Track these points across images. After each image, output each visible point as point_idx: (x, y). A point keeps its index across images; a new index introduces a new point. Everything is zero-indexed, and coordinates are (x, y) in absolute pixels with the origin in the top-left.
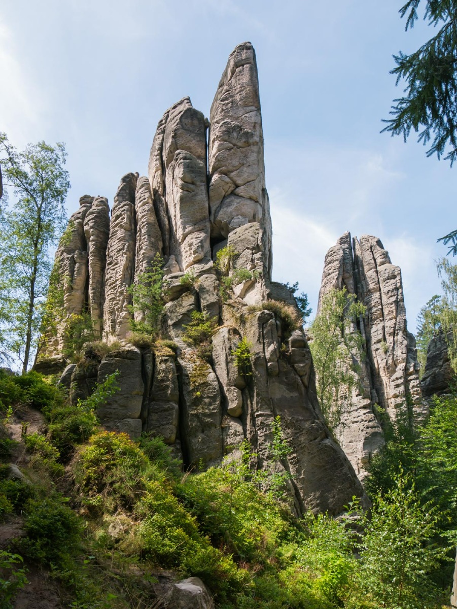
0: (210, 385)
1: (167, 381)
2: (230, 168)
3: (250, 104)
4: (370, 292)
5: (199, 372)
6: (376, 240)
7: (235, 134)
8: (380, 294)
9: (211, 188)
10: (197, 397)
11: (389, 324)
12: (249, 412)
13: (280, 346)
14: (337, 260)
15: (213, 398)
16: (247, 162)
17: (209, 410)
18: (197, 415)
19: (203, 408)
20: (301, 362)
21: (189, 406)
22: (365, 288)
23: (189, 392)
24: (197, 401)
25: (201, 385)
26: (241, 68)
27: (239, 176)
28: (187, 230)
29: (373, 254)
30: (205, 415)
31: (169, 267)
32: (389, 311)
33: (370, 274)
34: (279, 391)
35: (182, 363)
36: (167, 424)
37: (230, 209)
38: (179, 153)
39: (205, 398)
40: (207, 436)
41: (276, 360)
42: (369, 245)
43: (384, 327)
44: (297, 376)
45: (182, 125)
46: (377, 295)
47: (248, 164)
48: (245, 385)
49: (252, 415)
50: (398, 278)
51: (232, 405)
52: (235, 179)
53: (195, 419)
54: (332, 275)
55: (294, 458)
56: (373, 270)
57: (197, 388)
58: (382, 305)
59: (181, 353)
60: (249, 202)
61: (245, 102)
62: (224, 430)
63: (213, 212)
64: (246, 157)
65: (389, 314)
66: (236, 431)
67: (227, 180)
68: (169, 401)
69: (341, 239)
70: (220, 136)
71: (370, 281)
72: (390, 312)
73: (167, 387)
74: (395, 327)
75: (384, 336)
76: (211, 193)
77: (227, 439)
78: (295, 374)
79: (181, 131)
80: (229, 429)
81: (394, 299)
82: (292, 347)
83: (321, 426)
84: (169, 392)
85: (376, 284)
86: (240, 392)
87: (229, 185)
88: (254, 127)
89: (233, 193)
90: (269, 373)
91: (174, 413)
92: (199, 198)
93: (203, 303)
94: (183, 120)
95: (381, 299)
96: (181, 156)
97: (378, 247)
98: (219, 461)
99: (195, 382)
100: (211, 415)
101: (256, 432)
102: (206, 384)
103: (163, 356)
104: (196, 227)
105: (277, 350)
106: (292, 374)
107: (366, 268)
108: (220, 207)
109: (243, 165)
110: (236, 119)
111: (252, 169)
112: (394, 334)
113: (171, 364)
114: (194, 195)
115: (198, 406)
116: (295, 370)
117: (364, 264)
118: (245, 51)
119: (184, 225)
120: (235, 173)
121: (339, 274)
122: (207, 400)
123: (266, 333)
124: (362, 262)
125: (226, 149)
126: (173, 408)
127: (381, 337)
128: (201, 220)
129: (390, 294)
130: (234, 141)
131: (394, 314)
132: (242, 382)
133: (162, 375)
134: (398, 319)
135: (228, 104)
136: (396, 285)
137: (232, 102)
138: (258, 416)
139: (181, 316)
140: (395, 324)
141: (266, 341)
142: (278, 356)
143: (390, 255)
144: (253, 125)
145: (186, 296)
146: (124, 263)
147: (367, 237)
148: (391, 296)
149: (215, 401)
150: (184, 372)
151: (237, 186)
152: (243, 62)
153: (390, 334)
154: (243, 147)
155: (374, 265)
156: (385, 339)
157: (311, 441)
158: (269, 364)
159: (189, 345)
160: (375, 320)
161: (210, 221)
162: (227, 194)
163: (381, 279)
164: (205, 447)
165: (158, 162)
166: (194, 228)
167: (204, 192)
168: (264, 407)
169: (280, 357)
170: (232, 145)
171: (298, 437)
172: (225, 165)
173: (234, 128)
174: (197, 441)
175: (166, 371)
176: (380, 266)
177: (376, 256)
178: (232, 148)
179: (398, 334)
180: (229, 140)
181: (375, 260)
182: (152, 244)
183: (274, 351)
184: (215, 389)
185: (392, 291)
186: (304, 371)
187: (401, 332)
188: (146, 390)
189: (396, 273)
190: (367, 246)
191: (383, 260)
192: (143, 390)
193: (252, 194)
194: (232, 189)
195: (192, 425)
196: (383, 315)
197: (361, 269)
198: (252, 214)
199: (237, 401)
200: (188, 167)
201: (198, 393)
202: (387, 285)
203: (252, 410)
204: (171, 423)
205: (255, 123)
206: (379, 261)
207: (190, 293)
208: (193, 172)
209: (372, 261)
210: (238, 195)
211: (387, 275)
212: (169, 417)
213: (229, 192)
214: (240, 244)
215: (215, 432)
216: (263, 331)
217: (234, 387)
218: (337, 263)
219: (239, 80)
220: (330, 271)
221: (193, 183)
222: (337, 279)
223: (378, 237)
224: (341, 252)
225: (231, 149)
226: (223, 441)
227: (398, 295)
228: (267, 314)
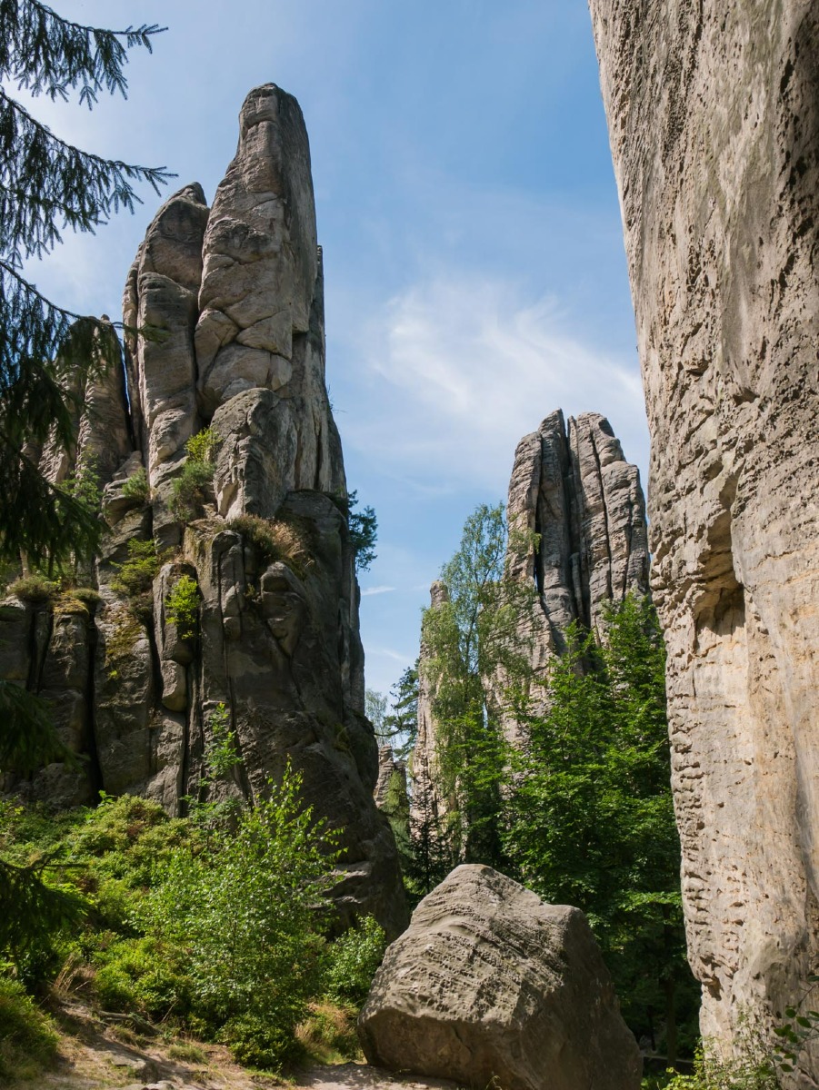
0: (135, 658)
1: (65, 655)
2: (228, 298)
3: (266, 188)
4: (588, 513)
5: (122, 638)
6: (600, 420)
7: (237, 241)
8: (605, 514)
9: (198, 333)
10: (112, 680)
11: (617, 566)
12: (194, 701)
13: (246, 589)
14: (529, 458)
15: (139, 682)
16: (257, 287)
17: (131, 700)
18: (110, 710)
19: (121, 698)
20: (278, 614)
21: (99, 695)
22: (581, 506)
23: (102, 671)
24: (113, 687)
25: (121, 659)
26: (254, 127)
27: (242, 310)
28: (156, 407)
29: (594, 445)
30: (123, 709)
31: (124, 470)
32: (617, 545)
33: (589, 480)
34: (242, 665)
35: (100, 624)
36: (61, 725)
37: (226, 369)
38: (144, 278)
39: (127, 680)
40: (126, 744)
41: (237, 612)
42: (588, 429)
43: (609, 573)
44: (270, 639)
45: (162, 232)
46: (600, 516)
47: (258, 290)
48: (190, 656)
49: (198, 705)
50: (633, 485)
51: (169, 691)
52: (236, 316)
53: (106, 716)
54: (521, 485)
55: (258, 775)
56: (594, 473)
57: (114, 665)
58: (607, 534)
59: (102, 610)
60: (259, 354)
61: (257, 185)
62: (154, 732)
63: (201, 375)
64: (255, 278)
65: (617, 550)
66: (170, 734)
67: (223, 318)
68: (66, 688)
69: (546, 421)
70: (213, 246)
71: (588, 494)
72: (619, 546)
73: (65, 664)
74: (625, 573)
75: (609, 588)
76: (198, 344)
77: (157, 747)
78: (267, 636)
79: (160, 241)
80: (162, 731)
81: (624, 522)
82: (265, 590)
83: (306, 720)
84: (67, 673)
85: (598, 498)
86: (181, 669)
87: (227, 326)
88: (271, 226)
89: (235, 342)
90: (226, 636)
91: (74, 707)
92: (175, 352)
93: (156, 525)
94: (165, 222)
95: (606, 523)
96: (146, 282)
97: (602, 433)
98: (142, 785)
99: (112, 655)
100: (133, 709)
101: (203, 736)
102: (129, 658)
103: (63, 613)
104: (170, 400)
105: (240, 597)
106: (263, 637)
107: (583, 470)
108: (212, 365)
109: (250, 291)
110: (242, 215)
111: (266, 299)
112: (624, 585)
113: (74, 627)
114: (168, 347)
115: (113, 694)
116: (269, 628)
117: (581, 464)
118: (261, 99)
119: (152, 397)
120: (236, 306)
121: (531, 483)
122: (128, 684)
123: (225, 568)
124: (578, 461)
125: (221, 267)
126: (73, 699)
127: (603, 590)
128: (181, 390)
129: (618, 514)
130: (235, 253)
131: (625, 549)
132: (184, 652)
133: (58, 644)
134: (631, 558)
135: (230, 189)
136: (629, 498)
137: (237, 187)
138: (207, 707)
139: (115, 549)
140: (626, 567)
141: (223, 582)
142: (242, 605)
143: (622, 446)
144: (269, 223)
145: (131, 515)
146: (58, 467)
147: (585, 416)
148: (620, 518)
149: (141, 686)
150: (100, 640)
151: (241, 329)
152: (258, 118)
153: (618, 585)
154: (249, 263)
155: (595, 465)
156: (610, 595)
157: (288, 746)
158: (226, 619)
159: (121, 596)
160: (595, 561)
161: (196, 390)
162: (224, 343)
163: (606, 488)
164: (121, 762)
165: (128, 296)
166: (167, 404)
167: (185, 341)
168: (217, 692)
169: (244, 609)
170: (231, 260)
171: (266, 741)
172: (220, 295)
173: (235, 231)
174: (109, 751)
175: (66, 638)
176: (604, 465)
177: (599, 448)
178: (232, 265)
179: (630, 584)
180: (227, 252)
181: (597, 455)
182: (101, 433)
183: (234, 598)
184: (142, 665)
185: (622, 509)
186: (283, 630)
187: (636, 580)
188: (31, 670)
189: (629, 477)
190: (585, 431)
191: (610, 455)
192: (26, 671)
193: (264, 340)
194: (231, 333)
195: (101, 725)
196: (609, 553)
197: (575, 473)
198: (265, 375)
199: (175, 685)
200: (155, 301)
201: (114, 673)
202: (614, 498)
203: (198, 699)
204: (67, 725)
205: (273, 220)
206: (603, 456)
207: (137, 512)
208: (164, 308)
209: (593, 458)
210: (241, 344)
211: (614, 481)
212: (66, 714)
213: (228, 339)
214: (226, 425)
215: (138, 736)
216: (219, 566)
217: (171, 662)
218: (529, 463)
219: (250, 148)
220: (518, 479)
221: (165, 328)
222: (529, 491)
223: (605, 416)
224: (537, 445)
225: (228, 266)
226: (150, 751)
227: (631, 515)
228: (228, 536)
